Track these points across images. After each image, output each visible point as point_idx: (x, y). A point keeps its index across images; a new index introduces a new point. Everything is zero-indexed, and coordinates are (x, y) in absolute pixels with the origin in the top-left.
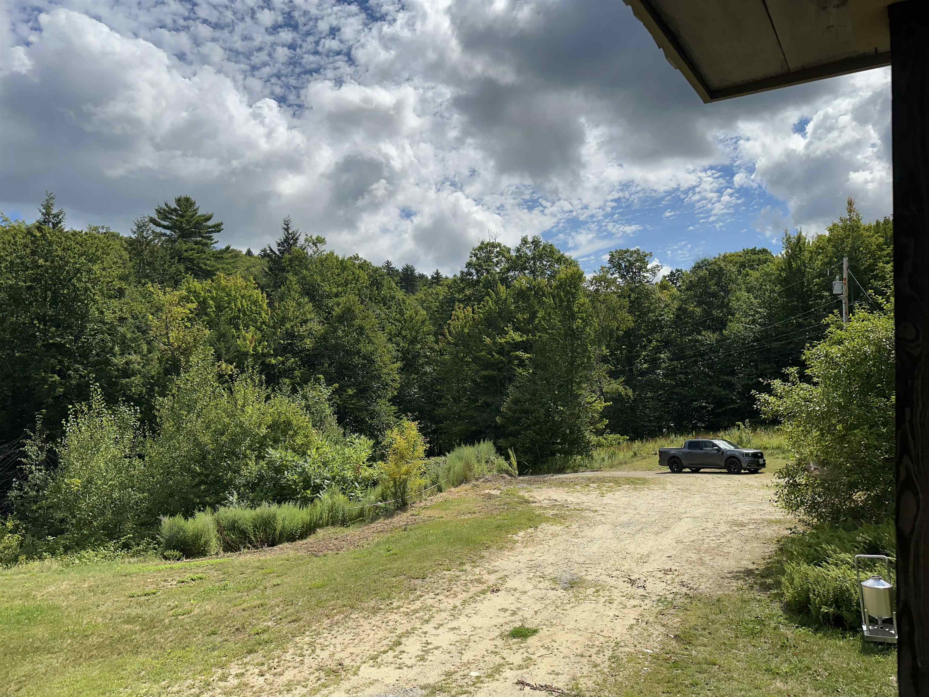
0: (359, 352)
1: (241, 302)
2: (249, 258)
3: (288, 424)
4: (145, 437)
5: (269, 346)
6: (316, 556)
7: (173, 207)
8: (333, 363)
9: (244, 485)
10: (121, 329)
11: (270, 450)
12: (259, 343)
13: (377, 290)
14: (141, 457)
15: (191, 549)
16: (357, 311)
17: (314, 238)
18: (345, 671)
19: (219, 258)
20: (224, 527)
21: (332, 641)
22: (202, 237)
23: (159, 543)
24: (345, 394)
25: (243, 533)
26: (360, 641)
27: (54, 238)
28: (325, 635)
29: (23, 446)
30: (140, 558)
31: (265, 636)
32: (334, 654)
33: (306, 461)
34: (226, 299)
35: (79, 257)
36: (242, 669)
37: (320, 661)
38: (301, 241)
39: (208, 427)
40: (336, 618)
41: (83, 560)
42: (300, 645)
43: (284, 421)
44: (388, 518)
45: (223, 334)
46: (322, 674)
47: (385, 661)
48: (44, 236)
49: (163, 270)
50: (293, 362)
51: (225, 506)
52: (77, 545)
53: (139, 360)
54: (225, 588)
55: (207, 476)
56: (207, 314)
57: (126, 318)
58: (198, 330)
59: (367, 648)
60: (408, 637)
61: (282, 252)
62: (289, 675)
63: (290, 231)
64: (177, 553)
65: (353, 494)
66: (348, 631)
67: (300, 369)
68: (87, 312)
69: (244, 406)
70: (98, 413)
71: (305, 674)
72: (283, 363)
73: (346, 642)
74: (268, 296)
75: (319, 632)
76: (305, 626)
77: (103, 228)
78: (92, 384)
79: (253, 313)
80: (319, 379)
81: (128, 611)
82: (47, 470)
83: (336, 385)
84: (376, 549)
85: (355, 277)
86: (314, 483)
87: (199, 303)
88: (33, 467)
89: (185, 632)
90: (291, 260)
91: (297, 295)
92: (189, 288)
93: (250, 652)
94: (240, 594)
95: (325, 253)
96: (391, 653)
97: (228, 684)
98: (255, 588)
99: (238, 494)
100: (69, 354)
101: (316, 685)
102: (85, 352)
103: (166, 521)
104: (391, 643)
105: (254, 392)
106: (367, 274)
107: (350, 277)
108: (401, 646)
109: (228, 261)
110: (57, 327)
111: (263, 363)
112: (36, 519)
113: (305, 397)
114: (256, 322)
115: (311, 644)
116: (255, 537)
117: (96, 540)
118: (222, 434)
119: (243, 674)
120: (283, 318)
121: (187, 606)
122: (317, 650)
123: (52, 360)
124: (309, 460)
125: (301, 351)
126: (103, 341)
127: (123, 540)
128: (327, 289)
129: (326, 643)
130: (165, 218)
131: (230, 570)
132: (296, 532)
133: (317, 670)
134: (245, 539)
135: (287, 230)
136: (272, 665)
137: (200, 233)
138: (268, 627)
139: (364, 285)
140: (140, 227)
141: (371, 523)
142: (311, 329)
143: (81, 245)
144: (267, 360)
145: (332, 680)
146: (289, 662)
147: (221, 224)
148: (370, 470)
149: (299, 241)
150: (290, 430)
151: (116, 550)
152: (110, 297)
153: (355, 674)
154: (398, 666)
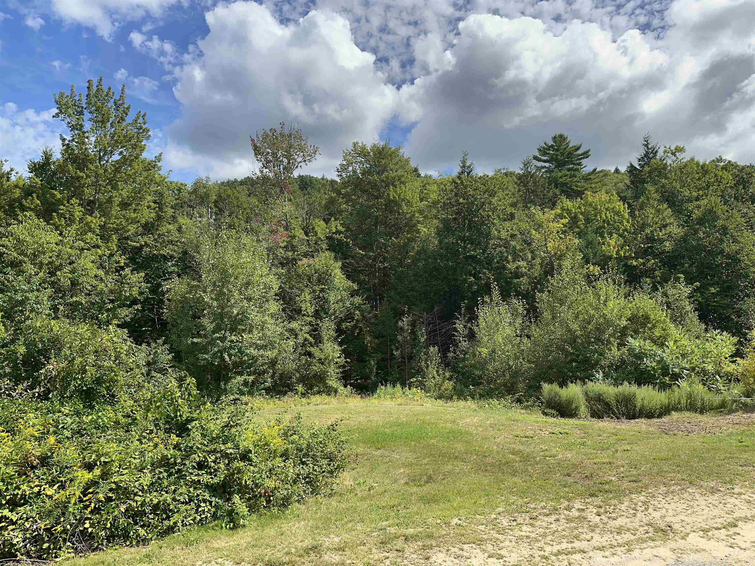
0: (722, 252)
1: (606, 214)
2: (616, 175)
3: (647, 318)
4: (531, 322)
5: (631, 249)
6: (666, 434)
7: (550, 145)
8: (693, 263)
9: (608, 367)
10: (513, 243)
11: (630, 339)
12: (622, 248)
13: (744, 188)
14: (528, 337)
15: (565, 411)
16: (720, 212)
17: (673, 148)
18: (673, 533)
19: (587, 179)
20: (591, 398)
21: (665, 505)
22: (574, 164)
23: (542, 403)
24: (707, 292)
25: (607, 405)
26: (693, 512)
27: (468, 183)
28: (659, 499)
29: (455, 324)
30: (527, 411)
31: (607, 487)
32: (665, 516)
33: (664, 352)
34: (593, 212)
35: (484, 194)
36: (584, 506)
37: (651, 518)
38: (660, 153)
39: (577, 317)
40: (673, 488)
41: (491, 405)
42: (634, 500)
43: (643, 315)
44: (747, 412)
45: (591, 242)
46: (651, 530)
47: (716, 536)
48: (462, 182)
49: (543, 195)
50: (653, 264)
51: (592, 381)
52: (488, 394)
53: (525, 265)
54: (584, 444)
55: (578, 356)
56: (578, 227)
57: (516, 235)
58: (570, 239)
59: (699, 521)
60: (746, 522)
61: (642, 167)
62: (620, 522)
63: (650, 146)
64: (554, 412)
65: (714, 386)
66: (682, 501)
67: (660, 269)
68: (490, 232)
69: (606, 301)
70: (497, 303)
71: (636, 524)
72: (644, 264)
73: (679, 510)
74: (630, 206)
75: (654, 495)
76: (642, 488)
77: (504, 169)
78: (492, 283)
79: (616, 222)
80: (679, 278)
81: (514, 446)
82: (469, 341)
83: (698, 284)
84: (727, 438)
85: (717, 179)
86: (672, 371)
87: (571, 218)
88: (461, 339)
89: (549, 469)
90: (650, 172)
91: (656, 202)
92: (563, 206)
93: (592, 495)
94: (595, 451)
95: (685, 160)
96: (723, 531)
97: (571, 514)
98: (608, 449)
99: (604, 373)
100: (479, 262)
101: (644, 536)
102: (489, 260)
103: (546, 387)
104: (725, 523)
105: (614, 290)
106: (732, 174)
107: (712, 180)
108: (736, 528)
109: (595, 181)
110: (472, 244)
111: (626, 265)
112: (463, 374)
113: (665, 294)
114: (619, 230)
115: (644, 503)
116: (617, 410)
117: (499, 393)
118: (589, 323)
119: (583, 510)
120: (643, 224)
121: (554, 452)
122: (650, 509)
123: (469, 267)
124: (667, 351)
125: (661, 253)
126: (501, 252)
127: (517, 396)
128: (687, 193)
129: (659, 506)
130: (544, 154)
131: (590, 431)
132: (655, 412)
133: (646, 525)
134: (609, 410)
135: (646, 146)
136: (608, 509)
137: (572, 161)
138: (611, 480)
139: (728, 185)
140: (526, 164)
141: (729, 414)
142: (670, 232)
143: (484, 185)
144: (629, 262)
145: (660, 537)
146: (623, 511)
147: (589, 151)
148: (733, 366)
149: (658, 154)
150: (649, 323)
151: (512, 402)
152: (505, 220)
153: (683, 538)
154: (729, 544)
